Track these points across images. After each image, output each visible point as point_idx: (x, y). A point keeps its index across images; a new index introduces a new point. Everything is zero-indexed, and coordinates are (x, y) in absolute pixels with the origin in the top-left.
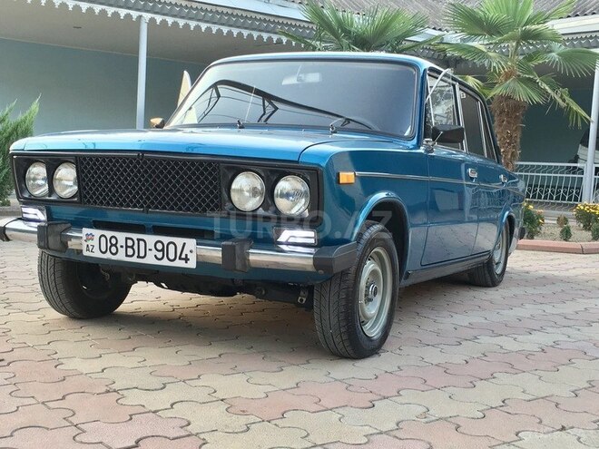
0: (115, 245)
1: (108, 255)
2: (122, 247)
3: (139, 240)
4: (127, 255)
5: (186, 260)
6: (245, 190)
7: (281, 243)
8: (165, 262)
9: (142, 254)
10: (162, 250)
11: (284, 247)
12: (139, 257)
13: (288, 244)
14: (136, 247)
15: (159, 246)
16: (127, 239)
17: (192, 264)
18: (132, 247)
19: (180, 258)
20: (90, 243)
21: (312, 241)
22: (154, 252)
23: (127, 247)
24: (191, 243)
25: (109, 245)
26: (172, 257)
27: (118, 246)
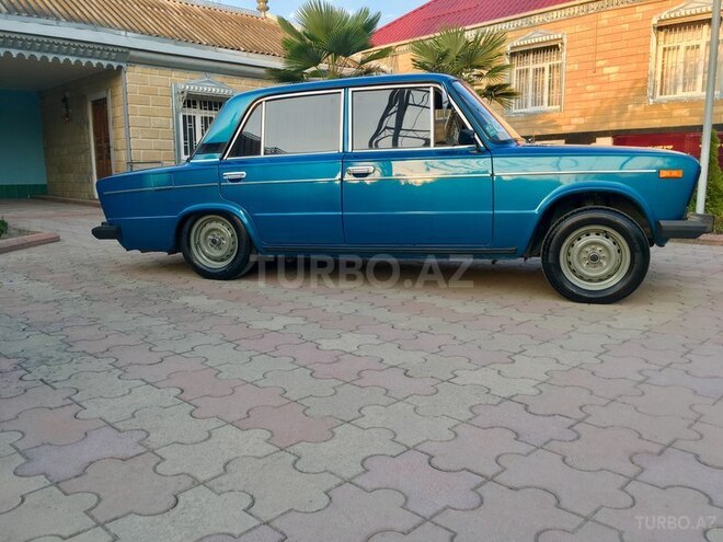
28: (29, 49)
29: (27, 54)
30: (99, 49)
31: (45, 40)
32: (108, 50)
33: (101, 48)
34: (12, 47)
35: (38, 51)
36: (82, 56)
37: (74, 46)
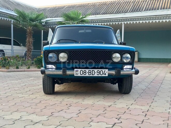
0: (85, 72)
1: (83, 75)
2: (87, 73)
3: (92, 71)
4: (89, 75)
5: (105, 74)
6: (117, 57)
7: (124, 69)
8: (100, 75)
9: (93, 74)
10: (99, 73)
11: (125, 70)
12: (92, 75)
13: (126, 69)
14: (92, 73)
15: (98, 72)
16: (89, 71)
17: (107, 75)
18: (90, 73)
19: (104, 74)
20: (77, 72)
21: (131, 68)
22: (97, 73)
23: (89, 73)
24: (107, 70)
25: (83, 72)
26: (101, 74)
27: (86, 72)
28: (145, 20)
29: (144, 22)
30: (165, 17)
31: (148, 17)
32: (168, 16)
33: (166, 16)
34: (140, 20)
35: (147, 20)
36: (160, 19)
37: (157, 17)
